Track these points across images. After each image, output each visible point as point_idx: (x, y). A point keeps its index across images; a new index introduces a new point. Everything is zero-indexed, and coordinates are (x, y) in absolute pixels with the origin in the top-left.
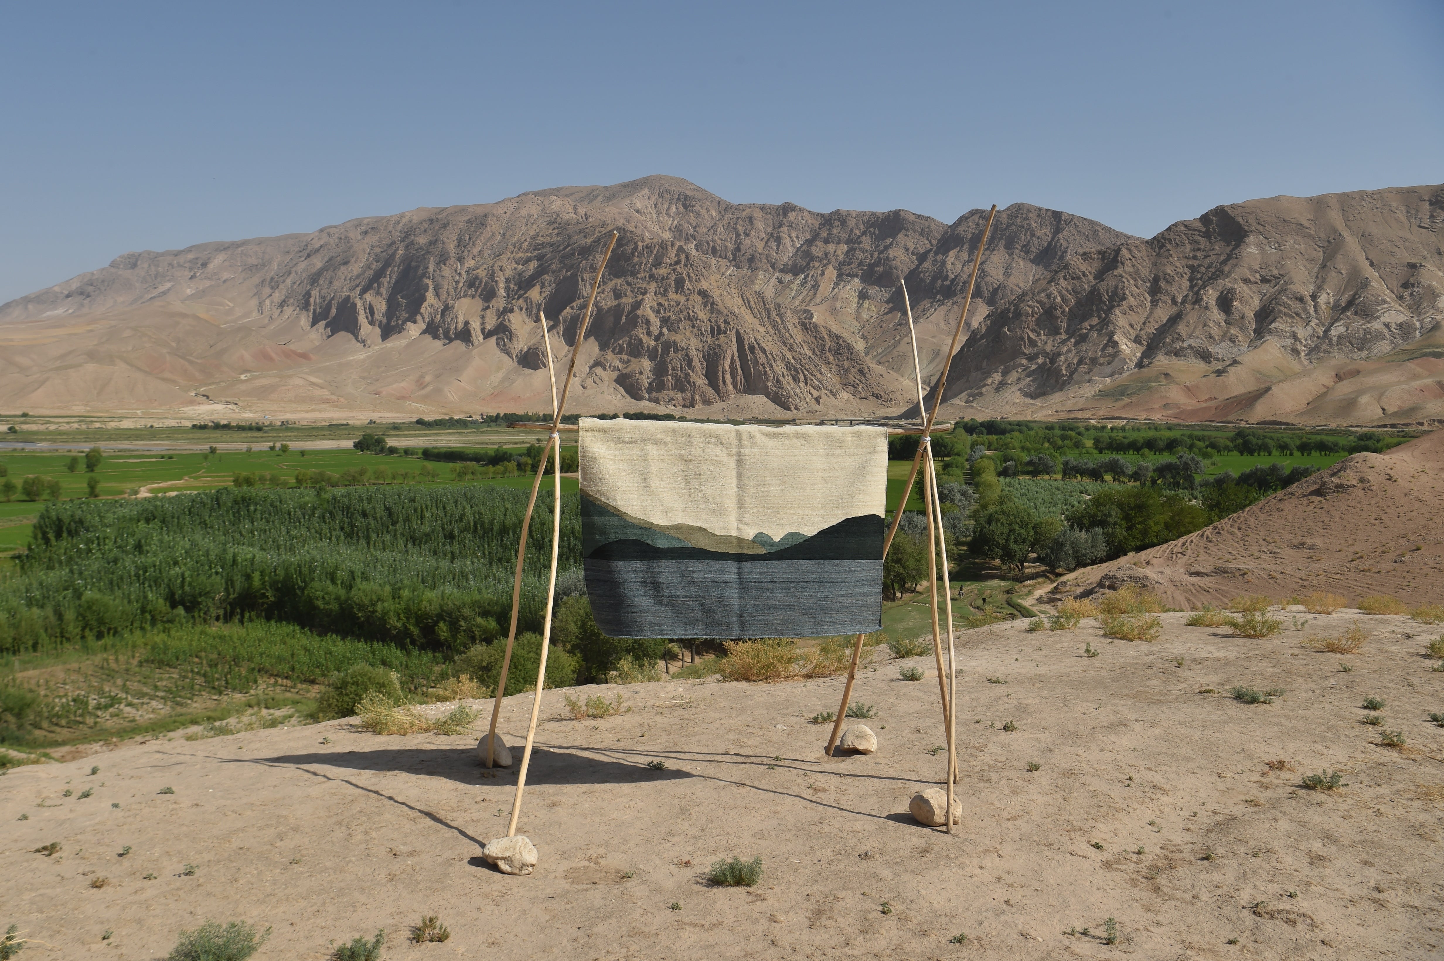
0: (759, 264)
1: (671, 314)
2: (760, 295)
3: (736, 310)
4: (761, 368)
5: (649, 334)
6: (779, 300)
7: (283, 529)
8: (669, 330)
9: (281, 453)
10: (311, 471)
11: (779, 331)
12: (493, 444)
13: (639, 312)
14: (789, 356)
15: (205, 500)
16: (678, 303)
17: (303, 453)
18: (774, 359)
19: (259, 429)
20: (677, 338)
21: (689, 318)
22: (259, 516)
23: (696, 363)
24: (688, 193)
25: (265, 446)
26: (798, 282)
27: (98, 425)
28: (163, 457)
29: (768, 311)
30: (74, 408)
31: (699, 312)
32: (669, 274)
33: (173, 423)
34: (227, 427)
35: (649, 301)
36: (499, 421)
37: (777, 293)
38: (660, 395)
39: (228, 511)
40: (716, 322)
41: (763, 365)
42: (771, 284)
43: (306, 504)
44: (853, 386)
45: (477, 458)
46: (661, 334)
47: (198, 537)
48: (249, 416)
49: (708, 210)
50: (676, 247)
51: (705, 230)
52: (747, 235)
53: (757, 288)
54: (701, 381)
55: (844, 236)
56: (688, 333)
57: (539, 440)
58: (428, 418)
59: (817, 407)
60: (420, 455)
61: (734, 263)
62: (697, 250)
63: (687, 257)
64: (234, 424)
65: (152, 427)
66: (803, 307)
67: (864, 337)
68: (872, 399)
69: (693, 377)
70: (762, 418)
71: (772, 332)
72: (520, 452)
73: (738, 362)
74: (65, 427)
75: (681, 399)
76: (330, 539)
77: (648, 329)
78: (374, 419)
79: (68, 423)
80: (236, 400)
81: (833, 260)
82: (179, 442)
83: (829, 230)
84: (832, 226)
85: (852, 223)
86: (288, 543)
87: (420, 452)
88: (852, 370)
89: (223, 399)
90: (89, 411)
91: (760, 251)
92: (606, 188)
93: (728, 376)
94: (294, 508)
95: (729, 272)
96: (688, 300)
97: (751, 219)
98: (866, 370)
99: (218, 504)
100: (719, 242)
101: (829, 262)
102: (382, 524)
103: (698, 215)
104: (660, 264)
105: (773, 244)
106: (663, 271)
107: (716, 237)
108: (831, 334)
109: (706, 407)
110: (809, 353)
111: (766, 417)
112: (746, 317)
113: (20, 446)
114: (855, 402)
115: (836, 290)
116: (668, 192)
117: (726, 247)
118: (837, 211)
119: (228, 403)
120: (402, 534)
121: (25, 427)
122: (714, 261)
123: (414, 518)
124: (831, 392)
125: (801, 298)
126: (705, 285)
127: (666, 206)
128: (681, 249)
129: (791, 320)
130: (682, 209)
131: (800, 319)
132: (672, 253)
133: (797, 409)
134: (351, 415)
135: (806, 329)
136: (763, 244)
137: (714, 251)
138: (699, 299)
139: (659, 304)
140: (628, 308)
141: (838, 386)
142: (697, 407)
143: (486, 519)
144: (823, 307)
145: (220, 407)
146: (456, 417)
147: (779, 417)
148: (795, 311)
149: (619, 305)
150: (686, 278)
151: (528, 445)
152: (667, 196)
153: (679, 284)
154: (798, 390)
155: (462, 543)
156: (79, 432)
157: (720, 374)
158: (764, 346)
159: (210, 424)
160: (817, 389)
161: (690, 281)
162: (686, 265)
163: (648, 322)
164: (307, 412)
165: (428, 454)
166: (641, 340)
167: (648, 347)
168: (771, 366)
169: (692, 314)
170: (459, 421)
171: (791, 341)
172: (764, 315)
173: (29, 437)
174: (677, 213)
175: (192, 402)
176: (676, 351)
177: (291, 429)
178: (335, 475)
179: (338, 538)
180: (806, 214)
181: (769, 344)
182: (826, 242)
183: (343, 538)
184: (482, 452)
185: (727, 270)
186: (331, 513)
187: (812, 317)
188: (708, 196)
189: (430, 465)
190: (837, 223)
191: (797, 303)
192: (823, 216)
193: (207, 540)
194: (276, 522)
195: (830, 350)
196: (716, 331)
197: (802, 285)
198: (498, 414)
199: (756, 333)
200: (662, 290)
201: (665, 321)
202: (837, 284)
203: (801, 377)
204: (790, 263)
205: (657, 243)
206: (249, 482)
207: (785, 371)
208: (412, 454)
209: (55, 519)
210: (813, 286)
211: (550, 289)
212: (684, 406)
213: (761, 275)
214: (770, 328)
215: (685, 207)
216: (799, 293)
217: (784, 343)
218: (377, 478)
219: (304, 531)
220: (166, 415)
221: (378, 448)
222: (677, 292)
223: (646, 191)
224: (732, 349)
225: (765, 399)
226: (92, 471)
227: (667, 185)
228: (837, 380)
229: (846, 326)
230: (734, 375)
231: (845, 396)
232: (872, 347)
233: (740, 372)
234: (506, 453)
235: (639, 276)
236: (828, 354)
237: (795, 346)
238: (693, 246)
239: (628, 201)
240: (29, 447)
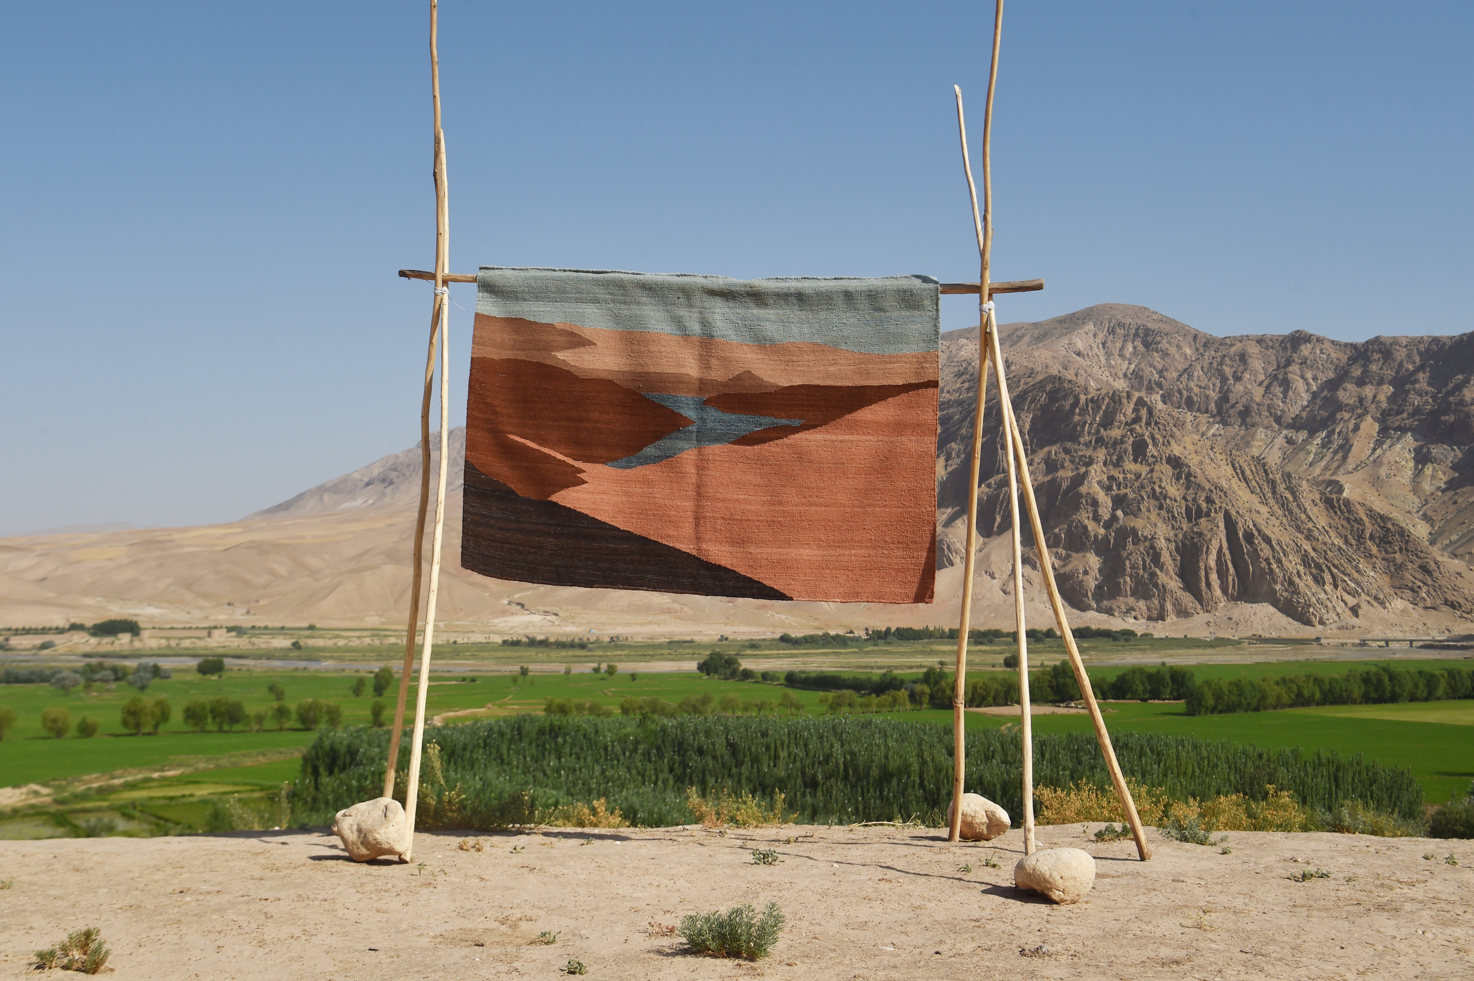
0: (1258, 419)
1: (1128, 490)
2: (1260, 462)
3: (1224, 483)
4: (1264, 564)
5: (1096, 518)
6: (1290, 468)
7: (597, 768)
8: (1125, 514)
9: (607, 675)
10: (641, 699)
11: (1291, 512)
12: (881, 668)
13: (1083, 489)
14: (1307, 546)
15: (504, 729)
16: (1138, 476)
17: (634, 677)
18: (1284, 551)
19: (582, 646)
20: (1138, 523)
21: (1154, 495)
22: (568, 750)
23: (1166, 557)
24: (1150, 325)
25: (588, 667)
26: (1318, 441)
27: (393, 640)
28: (464, 679)
29: (1273, 484)
30: (367, 619)
31: (1168, 488)
32: (1123, 436)
33: (479, 638)
34: (544, 644)
35: (1097, 473)
36: (890, 638)
37: (1286, 458)
38: (1114, 604)
39: (530, 743)
40: (1194, 500)
41: (1267, 560)
42: (1276, 446)
43: (627, 736)
44: (1412, 590)
45: (858, 685)
46: (1114, 518)
47: (490, 774)
48: (570, 630)
49: (1179, 347)
50: (1134, 399)
51: (1175, 375)
52: (1238, 378)
53: (1255, 452)
54: (1174, 584)
55: (1389, 373)
56: (1153, 517)
57: (942, 663)
58: (795, 634)
59: (1354, 621)
60: (783, 681)
61: (1218, 419)
62: (1165, 403)
63: (1150, 412)
64: (552, 639)
65: (455, 642)
66: (1327, 476)
67: (1425, 517)
68: (1445, 608)
69: (1162, 578)
70: (1267, 636)
71: (1280, 512)
72: (915, 677)
73: (1228, 556)
74: (355, 643)
75: (1144, 608)
76: (656, 783)
77: (1096, 512)
78: (726, 634)
79: (359, 637)
80: (556, 610)
81: (1372, 408)
82: (486, 662)
83: (1365, 366)
84: (1368, 360)
85: (1400, 354)
86: (602, 787)
87: (783, 677)
88: (1410, 566)
89: (541, 608)
90: (383, 623)
91: (1258, 399)
92: (1035, 325)
93: (1214, 577)
94: (613, 742)
95: (1212, 431)
96: (1152, 471)
97: (1243, 358)
98: (1432, 566)
99: (520, 734)
100: (1196, 390)
101: (1366, 412)
102: (724, 766)
103: (1165, 354)
104: (1111, 423)
105: (1278, 390)
106: (1116, 433)
107: (1192, 384)
108: (1372, 514)
109: (1182, 620)
110: (1338, 542)
111: (1274, 635)
112: (1240, 493)
113: (302, 664)
114: (1416, 613)
115: (1379, 452)
116: (1121, 325)
117: (1207, 397)
118: (1377, 338)
119: (546, 613)
120: (749, 779)
121: (311, 642)
122: (1189, 417)
123: (765, 759)
124: (1376, 598)
125: (1323, 463)
126: (1176, 450)
127: (1118, 345)
128: (1140, 402)
129: (1309, 495)
130: (1141, 348)
131: (1322, 494)
132: (1129, 409)
133: (1322, 622)
134: (698, 629)
135: (1333, 507)
136: (1261, 390)
137: (1190, 404)
138: (1168, 469)
139: (1111, 478)
140: (1065, 485)
141: (1387, 590)
142: (1168, 620)
143: (861, 761)
144: (1360, 475)
145: (536, 618)
146: (832, 633)
147: (1294, 635)
148: (1315, 483)
149: (1054, 480)
150: (1149, 441)
151: (925, 670)
152: (1120, 332)
153: (1140, 450)
154: (1322, 596)
155: (828, 793)
156: (371, 648)
157: (1203, 573)
158: (1268, 532)
159: (524, 640)
160: (1353, 594)
161: (1155, 444)
162: (1148, 424)
163: (1095, 503)
164: (642, 624)
165: (792, 680)
166: (1085, 527)
167: (1096, 536)
168: (1279, 561)
169: (1158, 490)
170: (837, 638)
171: (1310, 525)
172: (1267, 489)
173: (313, 655)
174: (1135, 353)
175: (504, 613)
176: (1136, 541)
177: (622, 647)
178: (671, 702)
179: (665, 782)
180: (1327, 345)
181: (1276, 530)
182: (1361, 382)
183: (671, 782)
184: (864, 677)
185: (1208, 428)
186: (658, 749)
187: (1341, 489)
188: (1180, 329)
189: (796, 694)
190: (1376, 356)
191: (1317, 471)
192: (1354, 346)
193: (501, 779)
194: (589, 759)
195: (1372, 537)
196: (1194, 514)
197: (1325, 445)
198: (888, 630)
199: (1255, 516)
200: (1114, 458)
201: (1119, 502)
202: (1379, 443)
203: (1328, 577)
204: (1304, 414)
205: (1107, 394)
206: (563, 710)
207: (1301, 569)
208: (771, 679)
209: (328, 748)
210: (1341, 447)
211: (958, 461)
212: (1149, 618)
213: (1261, 433)
214: (1275, 507)
215: (1147, 345)
216: (1319, 457)
217: (1298, 529)
218: (725, 709)
219: (623, 772)
220: (473, 629)
221: (729, 671)
222: (1135, 461)
223: (1090, 327)
224: (1219, 539)
225: (1272, 609)
226: (380, 695)
227: (1119, 317)
228: (1384, 581)
229: (1396, 503)
230: (1222, 574)
231: (1399, 604)
232: (1441, 532)
233: (1232, 570)
234: (895, 679)
235: (1082, 440)
236: (1369, 543)
237: (1316, 533)
238: (1158, 397)
239: (1065, 341)
240: (313, 666)
